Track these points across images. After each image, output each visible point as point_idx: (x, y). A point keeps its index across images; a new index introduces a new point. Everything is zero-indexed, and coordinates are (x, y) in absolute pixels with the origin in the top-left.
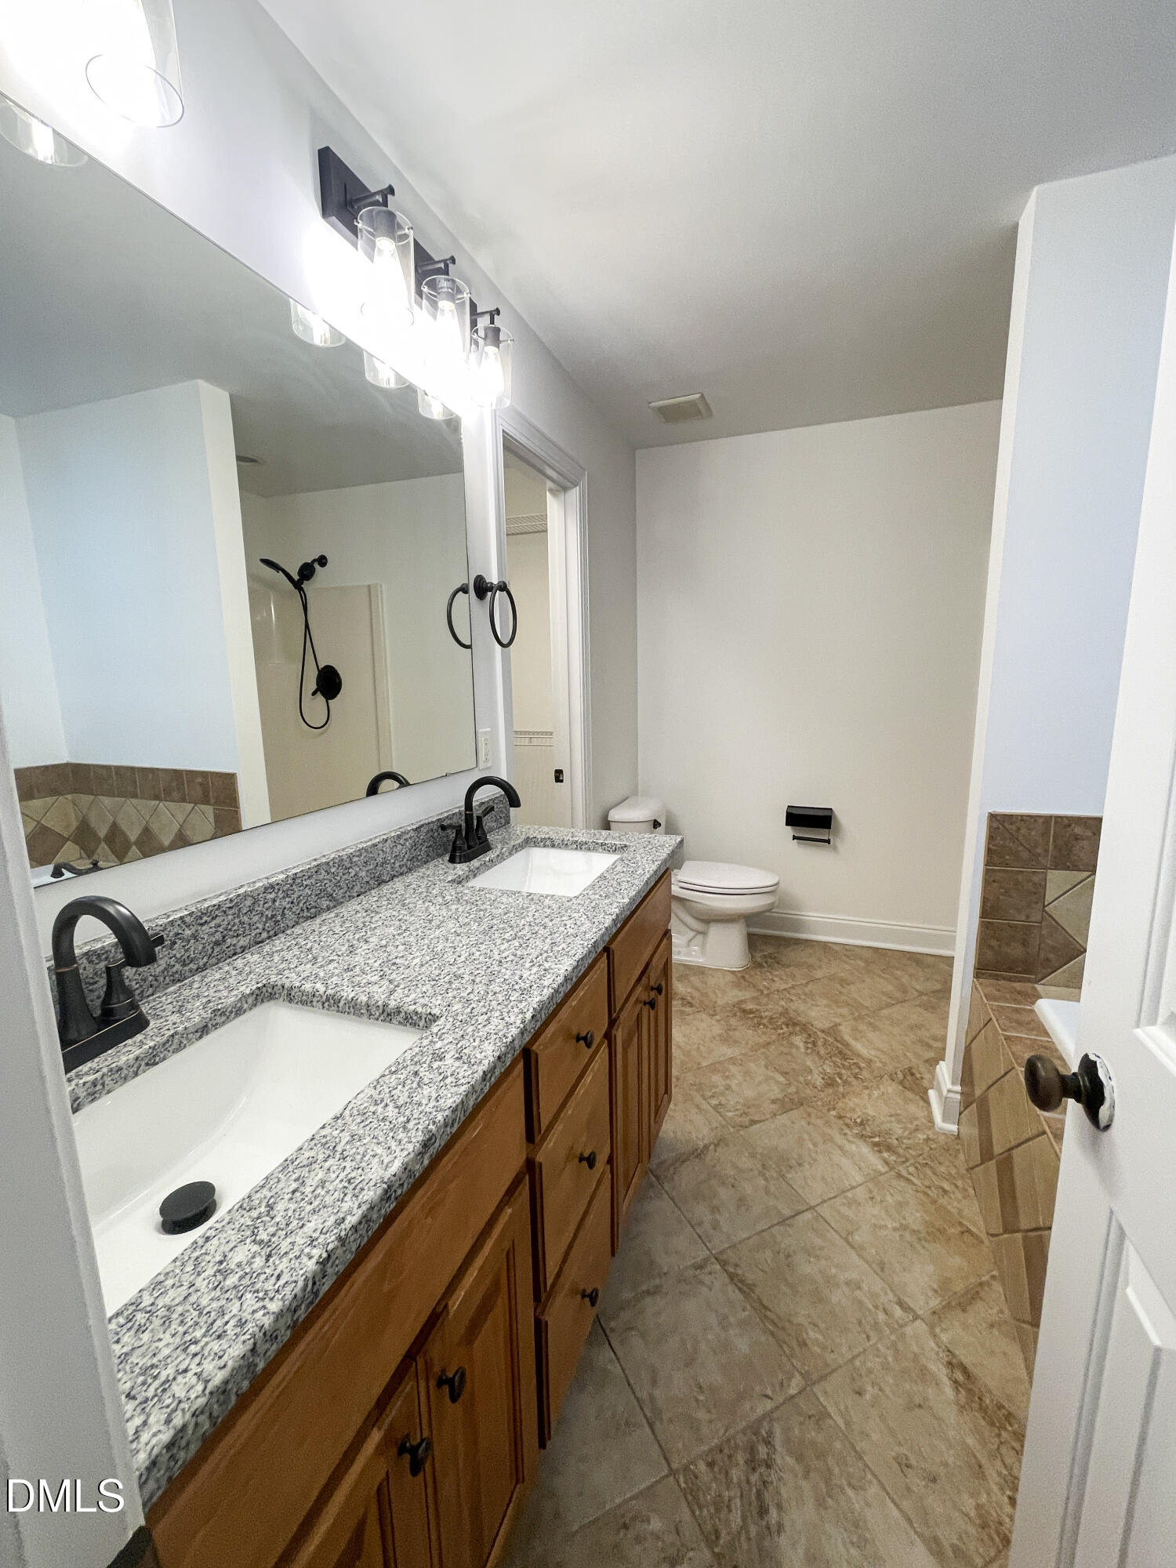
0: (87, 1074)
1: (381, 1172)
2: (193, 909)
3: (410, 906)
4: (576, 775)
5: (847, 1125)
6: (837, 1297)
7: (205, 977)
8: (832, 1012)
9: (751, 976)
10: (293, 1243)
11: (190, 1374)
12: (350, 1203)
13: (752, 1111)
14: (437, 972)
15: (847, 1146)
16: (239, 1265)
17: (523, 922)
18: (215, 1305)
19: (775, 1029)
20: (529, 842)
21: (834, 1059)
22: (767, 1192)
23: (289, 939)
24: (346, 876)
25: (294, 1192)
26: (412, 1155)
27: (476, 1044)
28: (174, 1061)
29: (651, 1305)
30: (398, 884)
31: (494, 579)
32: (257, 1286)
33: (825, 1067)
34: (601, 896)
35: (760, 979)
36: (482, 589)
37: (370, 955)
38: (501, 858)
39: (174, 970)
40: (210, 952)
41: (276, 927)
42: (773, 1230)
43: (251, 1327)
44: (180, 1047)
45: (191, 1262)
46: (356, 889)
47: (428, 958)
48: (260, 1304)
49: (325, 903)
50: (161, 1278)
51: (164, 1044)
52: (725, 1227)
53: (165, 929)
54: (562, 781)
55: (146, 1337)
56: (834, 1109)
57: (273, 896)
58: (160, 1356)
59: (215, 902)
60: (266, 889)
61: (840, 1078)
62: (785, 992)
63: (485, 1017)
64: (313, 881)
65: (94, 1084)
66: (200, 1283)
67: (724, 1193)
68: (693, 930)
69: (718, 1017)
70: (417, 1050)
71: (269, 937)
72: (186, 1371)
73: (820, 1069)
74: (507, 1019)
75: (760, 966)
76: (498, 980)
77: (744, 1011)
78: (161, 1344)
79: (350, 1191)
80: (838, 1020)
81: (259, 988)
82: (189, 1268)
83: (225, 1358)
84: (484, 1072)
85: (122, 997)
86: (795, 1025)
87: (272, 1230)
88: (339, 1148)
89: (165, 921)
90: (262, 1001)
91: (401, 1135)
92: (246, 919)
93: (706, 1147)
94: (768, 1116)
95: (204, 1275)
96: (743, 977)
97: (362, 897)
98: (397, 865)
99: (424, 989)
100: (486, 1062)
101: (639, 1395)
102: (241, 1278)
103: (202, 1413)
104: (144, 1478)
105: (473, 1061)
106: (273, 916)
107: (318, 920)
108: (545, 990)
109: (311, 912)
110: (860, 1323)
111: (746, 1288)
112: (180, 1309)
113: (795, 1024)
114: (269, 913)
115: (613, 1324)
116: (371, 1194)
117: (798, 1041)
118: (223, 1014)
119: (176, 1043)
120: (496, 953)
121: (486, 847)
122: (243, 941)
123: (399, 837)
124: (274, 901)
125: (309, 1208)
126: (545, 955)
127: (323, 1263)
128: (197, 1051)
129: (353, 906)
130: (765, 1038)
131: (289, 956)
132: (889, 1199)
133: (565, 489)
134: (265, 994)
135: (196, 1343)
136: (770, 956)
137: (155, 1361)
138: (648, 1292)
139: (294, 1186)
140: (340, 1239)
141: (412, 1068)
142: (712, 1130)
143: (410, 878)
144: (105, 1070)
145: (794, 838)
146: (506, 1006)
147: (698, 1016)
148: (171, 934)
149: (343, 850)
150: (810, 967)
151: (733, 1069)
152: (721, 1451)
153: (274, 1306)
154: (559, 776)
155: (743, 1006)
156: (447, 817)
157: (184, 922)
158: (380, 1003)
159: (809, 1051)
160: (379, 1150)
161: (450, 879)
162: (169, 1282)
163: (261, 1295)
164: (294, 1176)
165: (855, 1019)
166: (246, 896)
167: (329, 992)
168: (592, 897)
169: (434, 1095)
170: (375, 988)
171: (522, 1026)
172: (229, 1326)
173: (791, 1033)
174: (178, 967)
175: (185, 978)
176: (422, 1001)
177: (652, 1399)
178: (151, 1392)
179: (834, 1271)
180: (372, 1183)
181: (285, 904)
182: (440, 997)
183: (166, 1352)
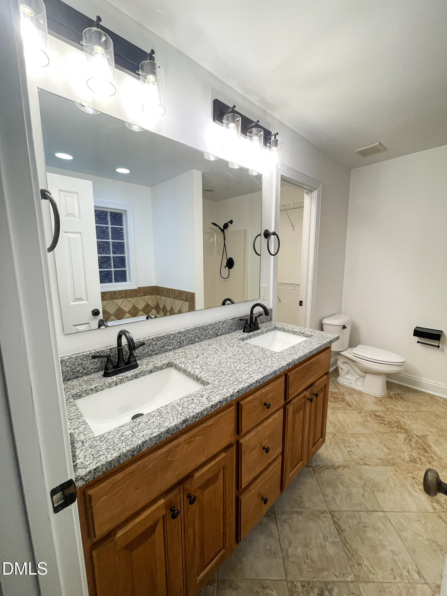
0: (120, 376)
1: (168, 424)
2: (156, 336)
3: (222, 345)
4: (308, 303)
5: (416, 483)
6: (383, 554)
7: (157, 356)
8: (426, 428)
9: (385, 401)
10: (139, 435)
11: (105, 456)
12: (156, 430)
13: (366, 459)
14: (217, 369)
15: (413, 493)
16: (126, 435)
17: (254, 358)
18: (117, 442)
19: (390, 428)
20: (276, 328)
21: (419, 450)
22: (363, 495)
23: (183, 349)
24: (205, 332)
25: (146, 422)
26: (178, 423)
27: (215, 395)
28: (142, 379)
29: (296, 518)
30: (223, 337)
31: (272, 230)
32: (127, 442)
33: (412, 453)
34: (288, 354)
35: (390, 404)
36: (267, 235)
37: (201, 359)
38: (262, 333)
39: (149, 353)
40: (160, 349)
41: (180, 345)
42: (361, 513)
43: (121, 451)
44: (144, 375)
45: (117, 430)
46: (209, 336)
47: (217, 364)
48: (125, 446)
49: (197, 340)
50: (110, 432)
51: (140, 373)
52: (338, 502)
53: (148, 341)
54: (302, 305)
55: (102, 443)
56: (412, 473)
57: (180, 335)
58: (102, 449)
59: (162, 335)
60: (178, 333)
61: (420, 461)
62: (401, 413)
63: (223, 387)
64: (194, 332)
65: (121, 379)
66: (117, 436)
67: (341, 488)
68: (359, 375)
69: (362, 415)
70: (197, 392)
71: (178, 348)
72: (104, 455)
73: (410, 453)
74: (229, 390)
75: (391, 397)
76: (233, 376)
77: (376, 416)
78: (103, 446)
79: (158, 427)
80: (428, 434)
81: (168, 363)
82: (116, 432)
83: (113, 455)
84: (212, 405)
85: (133, 358)
86: (402, 428)
87: (137, 430)
88: (162, 415)
89: (148, 338)
90: (169, 367)
91: (179, 416)
92: (171, 341)
93: (339, 467)
94: (374, 464)
95: (118, 434)
96: (381, 401)
97: (210, 339)
98: (224, 330)
99: (210, 374)
100: (214, 402)
101: (283, 547)
102: (125, 439)
103: (104, 465)
104: (87, 474)
105: (211, 400)
106: (180, 342)
107: (194, 345)
108: (246, 384)
109: (193, 342)
110: (392, 570)
111: (340, 530)
112: (110, 440)
113: (400, 427)
114: (179, 341)
115: (279, 517)
116: (163, 430)
117: (402, 436)
118: (157, 368)
119: (143, 374)
120: (239, 367)
121: (258, 328)
122: (170, 348)
123: (225, 321)
124: (180, 337)
125: (147, 427)
126: (254, 371)
127: (144, 443)
128: (148, 377)
129: (206, 342)
130: (384, 430)
131: (180, 354)
132: (430, 526)
133: (311, 191)
134: (170, 365)
135: (109, 449)
136: (398, 394)
137: (100, 449)
138: (297, 512)
139: (147, 420)
140: (150, 438)
141: (193, 397)
142: (344, 460)
143: (227, 336)
144: (124, 377)
145: (418, 342)
146: (231, 386)
147: (352, 411)
148: (149, 342)
149: (205, 323)
150: (420, 404)
151: (362, 439)
152: (309, 584)
153: (128, 448)
154: (301, 303)
155: (377, 413)
156: (245, 316)
157: (153, 339)
158: (196, 375)
159: (406, 443)
160: (171, 418)
161: (240, 338)
162: (111, 433)
163: (126, 444)
164: (148, 418)
165: (439, 436)
166: (172, 334)
167: (185, 368)
168: (284, 354)
169: (194, 407)
170: (197, 370)
171: (232, 394)
172: (117, 449)
173: (398, 432)
174: (150, 352)
175: (152, 356)
176: (207, 377)
177: (287, 551)
178: (96, 456)
179: (386, 543)
180: (164, 427)
181: (184, 338)
182: (213, 378)
183: (103, 448)
